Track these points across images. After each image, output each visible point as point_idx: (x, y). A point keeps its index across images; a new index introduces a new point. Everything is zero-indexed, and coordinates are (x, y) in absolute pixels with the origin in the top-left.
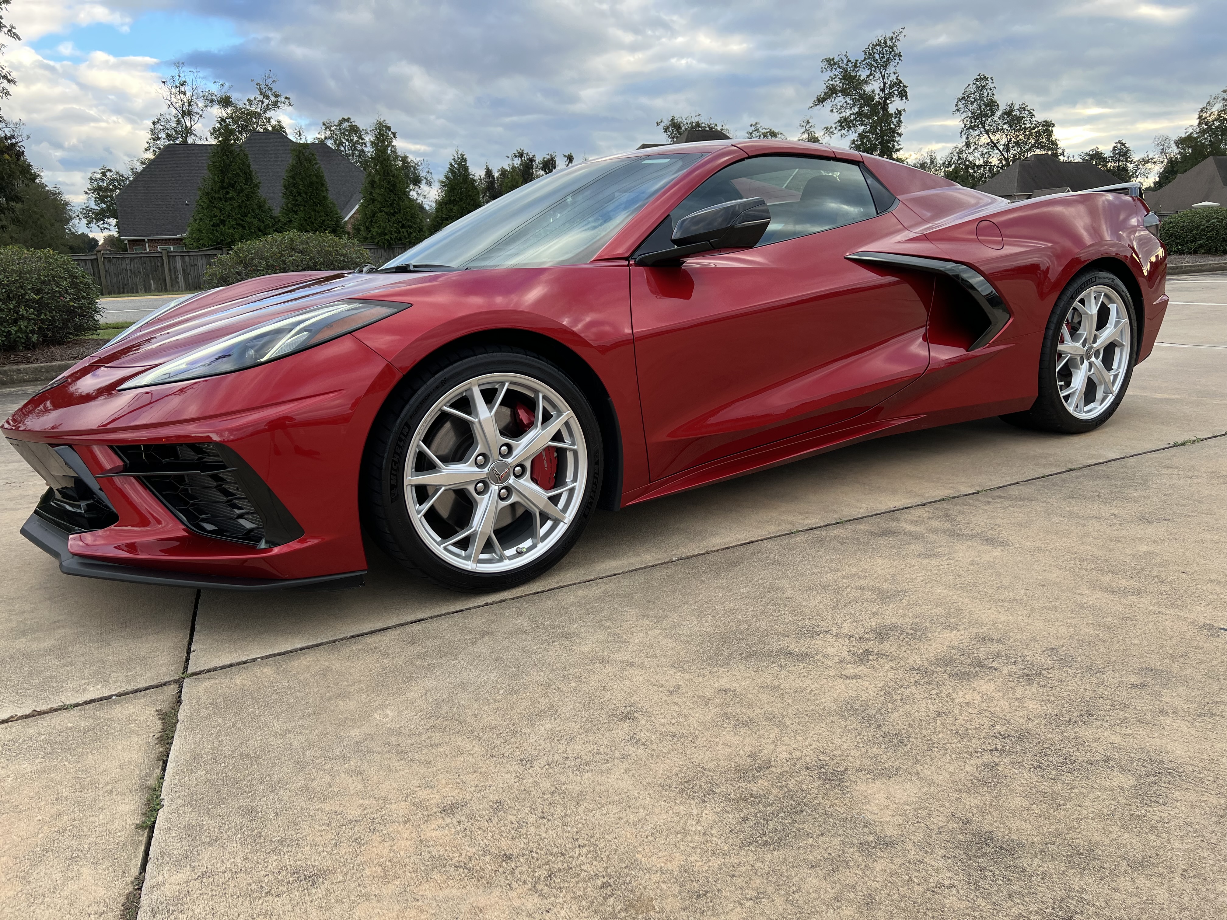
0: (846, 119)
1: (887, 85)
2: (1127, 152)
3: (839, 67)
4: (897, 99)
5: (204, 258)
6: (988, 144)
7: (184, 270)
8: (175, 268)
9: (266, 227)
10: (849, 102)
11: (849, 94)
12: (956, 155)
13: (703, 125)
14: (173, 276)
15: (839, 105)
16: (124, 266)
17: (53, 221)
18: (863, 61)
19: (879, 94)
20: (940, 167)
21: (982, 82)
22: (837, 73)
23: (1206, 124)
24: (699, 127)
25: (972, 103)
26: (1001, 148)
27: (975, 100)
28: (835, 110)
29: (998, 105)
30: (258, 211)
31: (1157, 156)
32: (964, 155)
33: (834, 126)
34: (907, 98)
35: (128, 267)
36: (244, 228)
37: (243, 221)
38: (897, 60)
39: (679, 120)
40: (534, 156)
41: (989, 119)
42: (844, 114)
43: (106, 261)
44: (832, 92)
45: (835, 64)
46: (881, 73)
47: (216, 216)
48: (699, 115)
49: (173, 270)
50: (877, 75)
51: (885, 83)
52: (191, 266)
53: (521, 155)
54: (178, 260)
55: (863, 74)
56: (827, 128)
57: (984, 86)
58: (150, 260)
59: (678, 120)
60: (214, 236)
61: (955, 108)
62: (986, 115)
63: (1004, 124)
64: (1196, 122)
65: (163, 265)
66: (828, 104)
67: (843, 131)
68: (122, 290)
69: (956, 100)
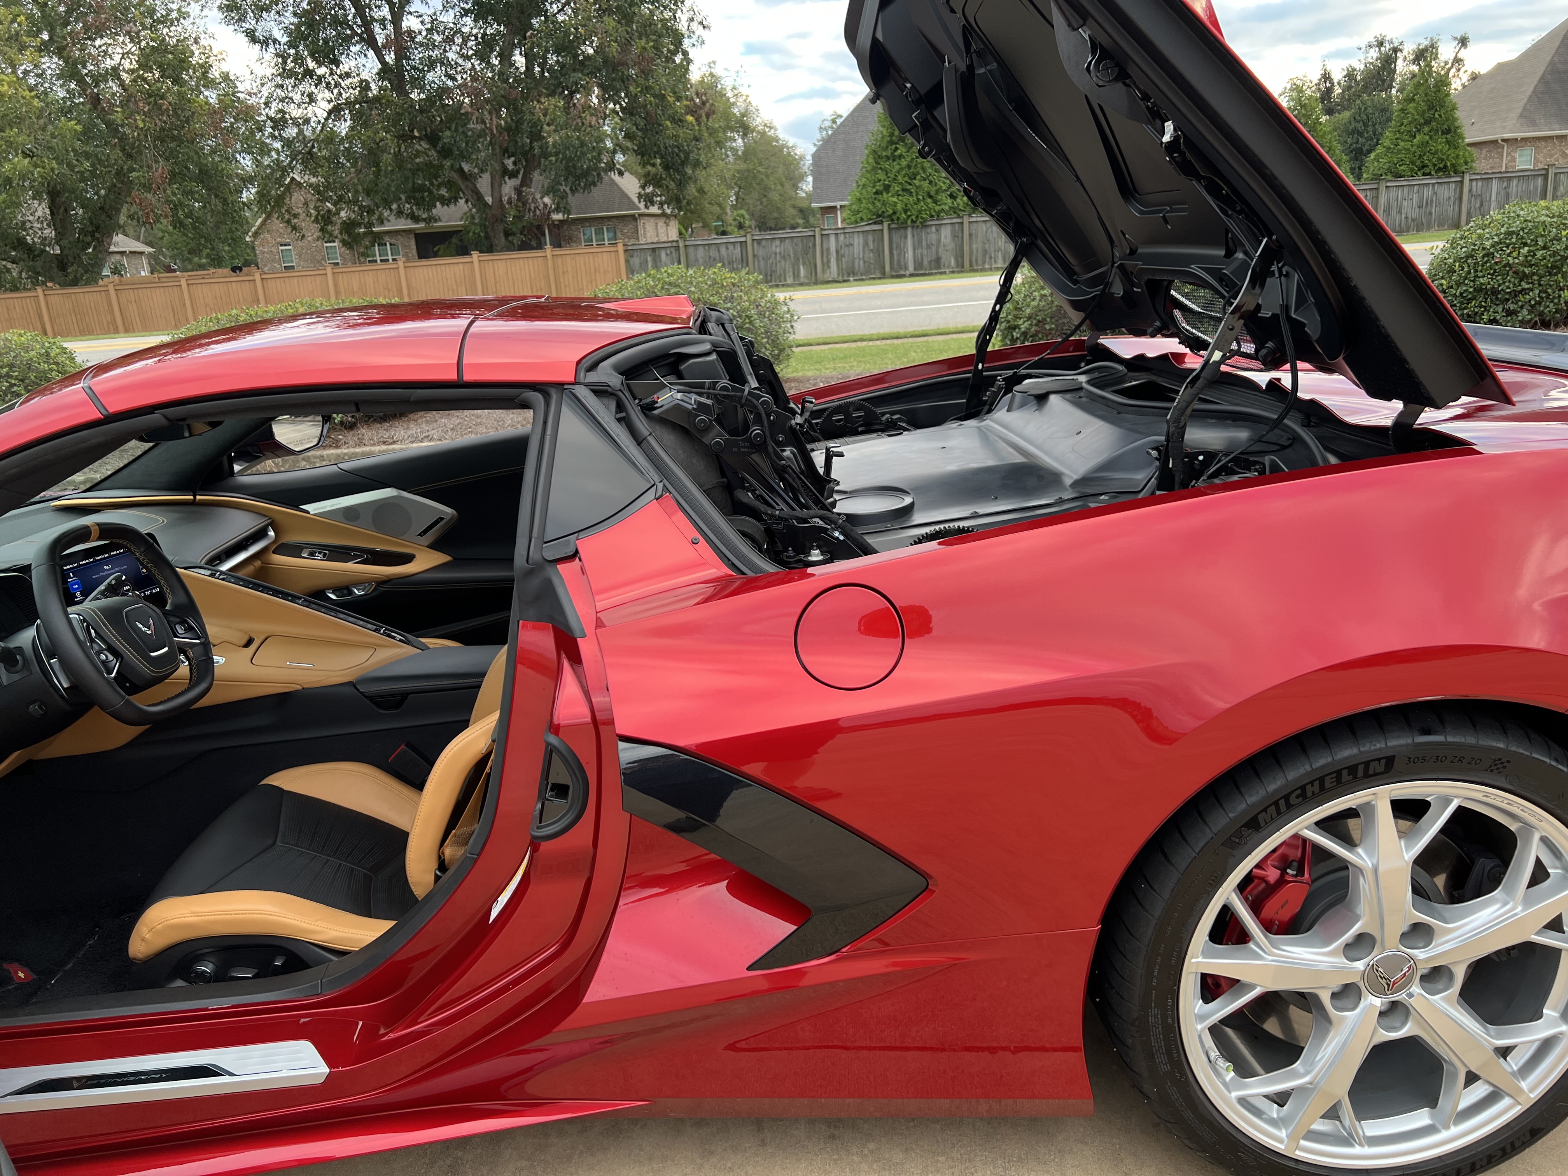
5: (861, 235)
7: (837, 251)
8: (828, 249)
9: (937, 192)
14: (825, 260)
16: (774, 248)
17: (784, 179)
30: (930, 171)
35: (778, 250)
36: (911, 194)
37: (910, 184)
40: (1401, 43)
43: (755, 244)
47: (880, 180)
49: (825, 252)
52: (846, 246)
53: (1381, 44)
54: (832, 239)
58: (802, 241)
60: (875, 207)
65: (815, 245)
68: (769, 278)
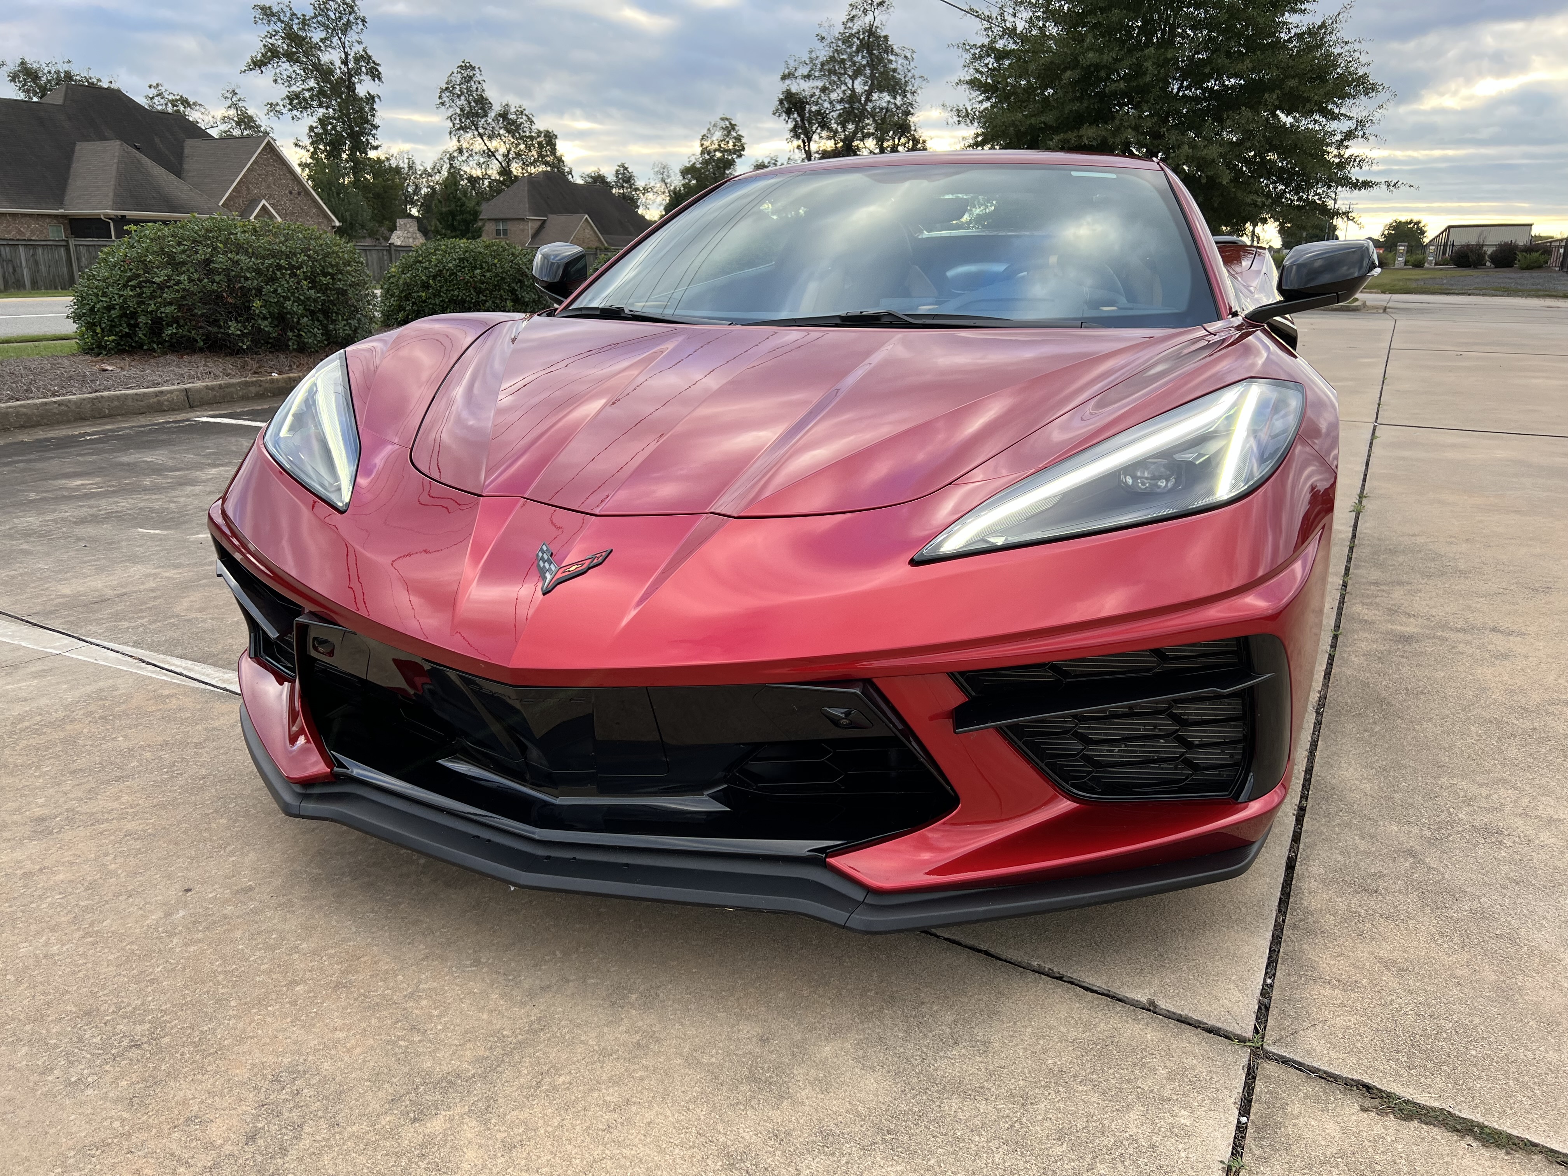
0: (297, 96)
1: (350, 57)
2: (630, 177)
3: (280, 20)
4: (366, 78)
6: (484, 151)
10: (298, 72)
11: (297, 61)
12: (447, 161)
13: (78, 78)
15: (285, 74)
18: (313, 18)
19: (340, 69)
20: (421, 175)
21: (468, 72)
22: (277, 29)
23: (708, 154)
24: (72, 80)
25: (459, 96)
26: (500, 158)
27: (462, 93)
28: (279, 81)
29: (490, 103)
31: (658, 185)
32: (456, 163)
33: (281, 103)
34: (380, 79)
38: (360, 26)
39: (35, 66)
41: (483, 120)
42: (294, 88)
44: (270, 55)
45: (273, 15)
46: (340, 39)
48: (69, 62)
50: (335, 40)
51: (347, 54)
55: (316, 35)
56: (271, 105)
57: (471, 78)
59: (33, 62)
61: (439, 101)
62: (477, 115)
63: (501, 128)
64: (699, 150)
66: (269, 71)
67: (295, 112)
69: (439, 91)
